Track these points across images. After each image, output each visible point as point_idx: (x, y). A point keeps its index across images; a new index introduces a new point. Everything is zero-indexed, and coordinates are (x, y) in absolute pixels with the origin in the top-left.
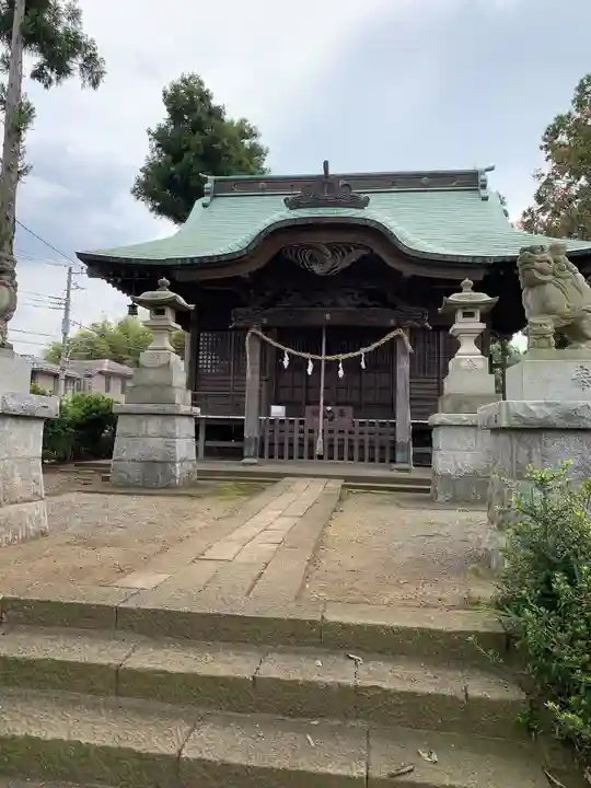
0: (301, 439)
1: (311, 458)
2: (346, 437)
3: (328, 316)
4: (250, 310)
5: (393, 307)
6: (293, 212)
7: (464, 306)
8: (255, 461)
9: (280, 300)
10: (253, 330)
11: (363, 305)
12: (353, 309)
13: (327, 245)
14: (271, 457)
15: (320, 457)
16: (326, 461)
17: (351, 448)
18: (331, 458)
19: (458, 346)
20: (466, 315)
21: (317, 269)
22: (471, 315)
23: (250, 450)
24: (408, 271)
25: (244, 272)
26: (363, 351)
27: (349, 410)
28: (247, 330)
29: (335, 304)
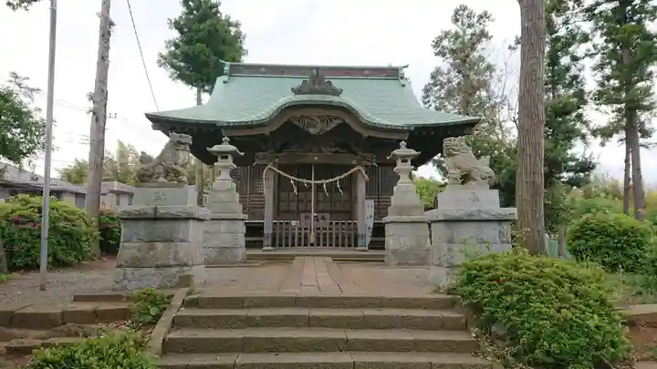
0: (300, 234)
1: (306, 245)
2: (328, 231)
3: (316, 158)
4: (266, 153)
5: (355, 153)
6: (297, 96)
7: (402, 157)
8: (270, 248)
9: (286, 148)
10: (269, 166)
11: (337, 152)
12: (330, 154)
13: (318, 117)
14: (281, 245)
15: (312, 245)
16: (315, 247)
17: (331, 239)
18: (318, 245)
19: (399, 178)
20: (403, 161)
21: (312, 131)
22: (406, 161)
23: (268, 241)
24: (366, 134)
25: (267, 131)
26: (337, 178)
27: (327, 216)
28: (266, 165)
29: (320, 151)
